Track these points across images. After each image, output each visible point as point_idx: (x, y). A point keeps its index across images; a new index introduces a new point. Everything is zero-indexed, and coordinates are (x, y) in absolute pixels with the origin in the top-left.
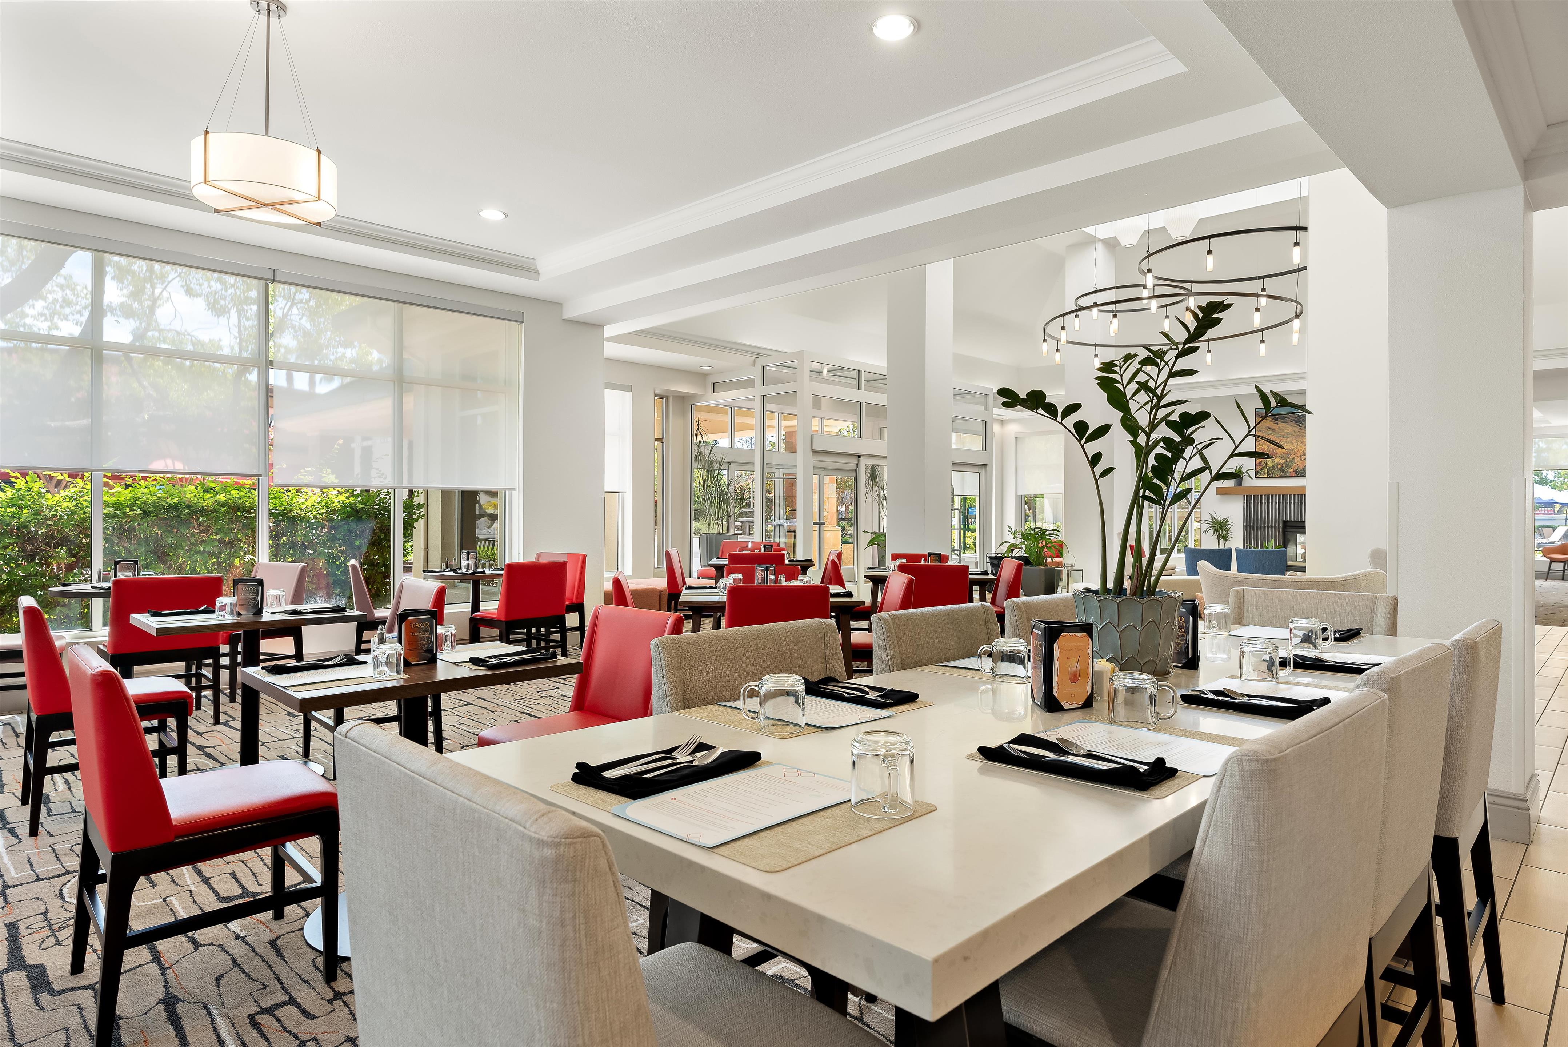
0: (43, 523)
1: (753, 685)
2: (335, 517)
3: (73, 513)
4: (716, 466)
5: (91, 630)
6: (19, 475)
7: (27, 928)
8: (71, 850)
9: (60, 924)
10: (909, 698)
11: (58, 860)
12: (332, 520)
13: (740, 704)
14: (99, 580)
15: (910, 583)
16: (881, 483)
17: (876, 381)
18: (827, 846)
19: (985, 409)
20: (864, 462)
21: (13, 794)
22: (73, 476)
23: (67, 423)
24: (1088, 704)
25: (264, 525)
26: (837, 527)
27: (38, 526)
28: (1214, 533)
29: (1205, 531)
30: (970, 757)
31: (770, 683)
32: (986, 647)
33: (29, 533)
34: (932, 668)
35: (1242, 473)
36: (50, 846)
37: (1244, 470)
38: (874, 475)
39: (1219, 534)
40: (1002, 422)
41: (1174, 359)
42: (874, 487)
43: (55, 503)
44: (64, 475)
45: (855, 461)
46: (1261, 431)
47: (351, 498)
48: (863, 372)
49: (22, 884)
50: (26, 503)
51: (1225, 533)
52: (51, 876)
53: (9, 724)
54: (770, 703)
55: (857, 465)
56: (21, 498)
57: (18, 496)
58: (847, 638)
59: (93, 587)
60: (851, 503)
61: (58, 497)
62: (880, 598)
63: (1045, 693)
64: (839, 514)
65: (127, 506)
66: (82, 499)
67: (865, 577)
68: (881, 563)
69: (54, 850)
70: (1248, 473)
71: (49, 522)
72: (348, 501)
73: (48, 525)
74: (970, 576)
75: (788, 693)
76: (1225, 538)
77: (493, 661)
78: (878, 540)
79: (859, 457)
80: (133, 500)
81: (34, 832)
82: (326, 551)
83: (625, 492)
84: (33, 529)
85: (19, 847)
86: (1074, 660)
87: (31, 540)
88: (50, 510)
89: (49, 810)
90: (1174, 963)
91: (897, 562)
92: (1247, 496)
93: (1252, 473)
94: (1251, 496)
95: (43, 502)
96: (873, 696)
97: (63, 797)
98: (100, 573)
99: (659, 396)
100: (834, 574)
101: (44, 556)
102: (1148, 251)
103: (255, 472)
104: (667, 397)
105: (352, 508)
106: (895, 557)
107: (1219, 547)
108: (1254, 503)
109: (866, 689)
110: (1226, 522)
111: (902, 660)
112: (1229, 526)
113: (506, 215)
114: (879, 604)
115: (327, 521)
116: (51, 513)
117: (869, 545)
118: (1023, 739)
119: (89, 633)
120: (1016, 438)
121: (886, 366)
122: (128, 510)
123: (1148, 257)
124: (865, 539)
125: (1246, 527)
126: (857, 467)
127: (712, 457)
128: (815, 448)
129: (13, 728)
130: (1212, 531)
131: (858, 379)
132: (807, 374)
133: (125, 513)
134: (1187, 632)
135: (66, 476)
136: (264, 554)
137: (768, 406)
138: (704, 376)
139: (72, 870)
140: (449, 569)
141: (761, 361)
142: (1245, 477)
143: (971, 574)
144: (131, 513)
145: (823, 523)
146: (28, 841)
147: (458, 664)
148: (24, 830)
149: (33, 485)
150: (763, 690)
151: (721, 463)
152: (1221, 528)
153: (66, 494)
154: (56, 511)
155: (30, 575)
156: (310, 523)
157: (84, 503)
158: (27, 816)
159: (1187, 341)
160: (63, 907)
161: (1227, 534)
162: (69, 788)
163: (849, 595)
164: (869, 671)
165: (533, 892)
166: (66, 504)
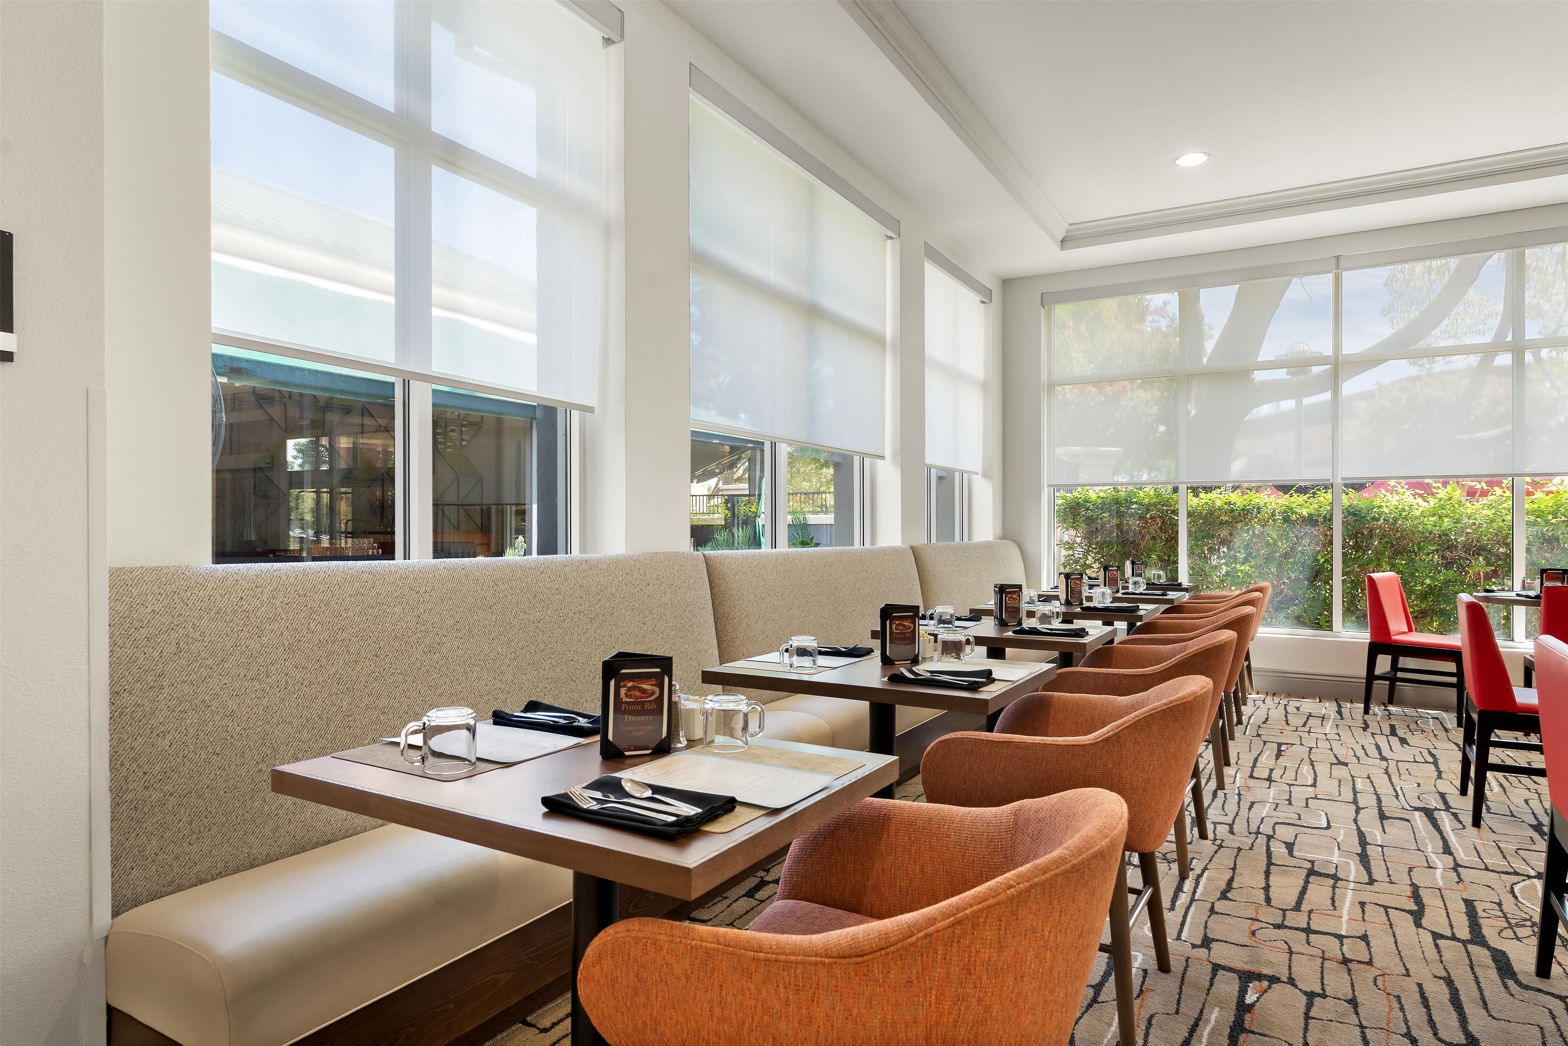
0: (1462, 532)
3: (1492, 521)
5: (1512, 640)
6: (1440, 485)
7: (1484, 911)
8: (1516, 852)
9: (1517, 921)
11: (1504, 857)
14: (1524, 588)
21: (1451, 782)
22: (1491, 484)
23: (1478, 435)
27: (1458, 534)
33: (1448, 541)
36: (1494, 841)
43: (1474, 511)
44: (1482, 483)
49: (1472, 868)
50: (1447, 512)
52: (1500, 870)
53: (1437, 718)
56: (1443, 507)
57: (1440, 506)
59: (1518, 595)
61: (1477, 505)
65: (1549, 513)
66: (1501, 507)
69: (1499, 847)
71: (1468, 530)
73: (1468, 534)
80: (1555, 507)
81: (1477, 822)
84: (1453, 537)
85: (1463, 832)
87: (1451, 547)
88: (1469, 518)
89: (1488, 808)
95: (1463, 510)
97: (1500, 799)
98: (1524, 581)
101: (1461, 565)
116: (1471, 521)
119: (1510, 643)
122: (1550, 517)
129: (1441, 723)
133: (1547, 522)
135: (1484, 484)
139: (1521, 873)
144: (1554, 521)
146: (1471, 830)
148: (1468, 819)
149: (1453, 494)
153: (1484, 502)
154: (1475, 519)
155: (1450, 581)
157: (1503, 511)
158: (1470, 807)
160: (1516, 905)
162: (1505, 792)
166: (1485, 512)
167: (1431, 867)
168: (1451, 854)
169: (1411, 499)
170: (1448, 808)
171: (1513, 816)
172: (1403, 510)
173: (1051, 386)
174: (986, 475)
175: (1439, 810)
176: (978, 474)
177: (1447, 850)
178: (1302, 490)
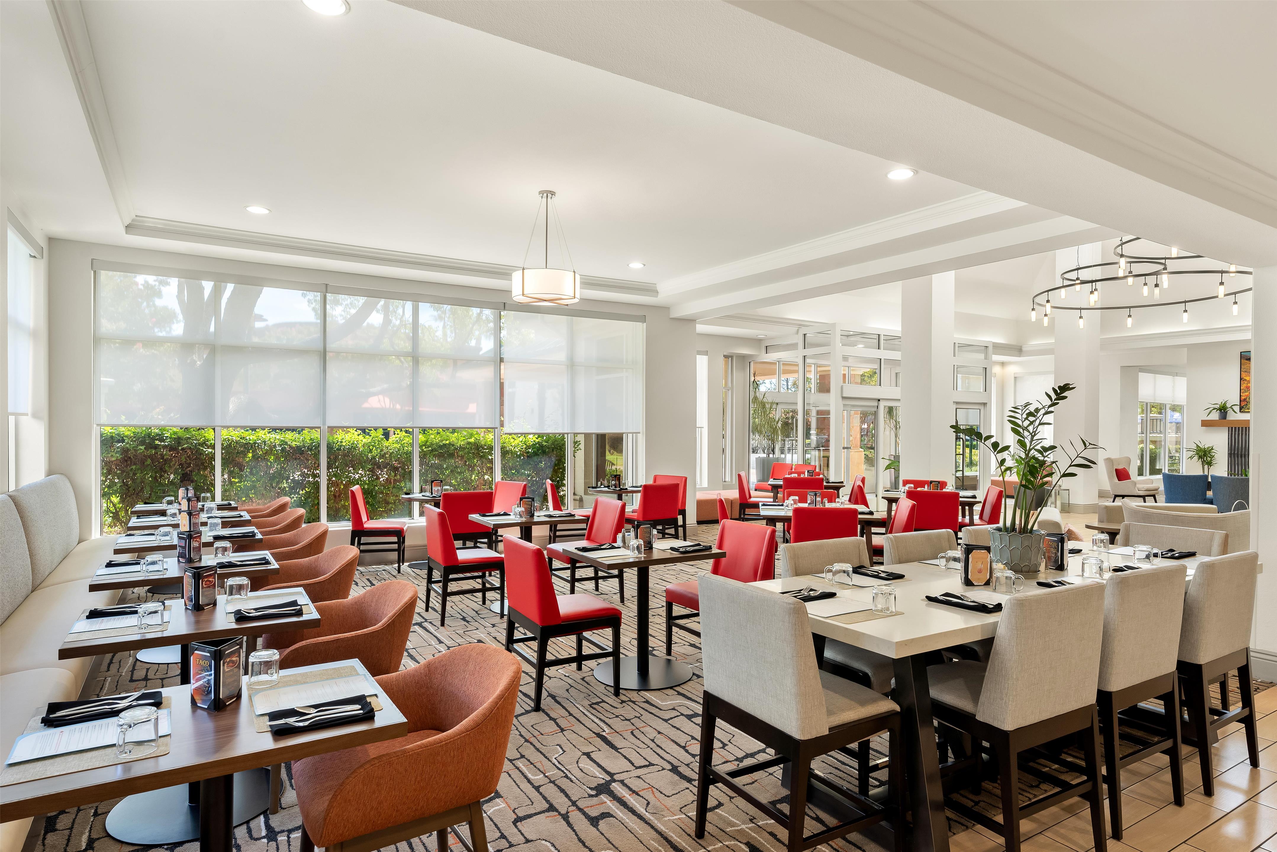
1: (829, 567)
2: (530, 450)
3: (399, 450)
4: (768, 406)
10: (901, 577)
12: (528, 452)
13: (823, 575)
14: (421, 491)
15: (913, 507)
16: (897, 417)
17: (892, 341)
18: (864, 620)
19: (986, 358)
20: (882, 404)
24: (987, 583)
25: (497, 457)
26: (861, 449)
27: (380, 458)
28: (1199, 460)
29: (1191, 457)
30: (923, 600)
31: (837, 567)
32: (943, 554)
34: (916, 563)
35: (1227, 408)
37: (1228, 405)
38: (890, 410)
39: (1204, 460)
40: (1003, 364)
41: (1042, 416)
42: (891, 420)
45: (875, 404)
46: (1246, 372)
47: (539, 439)
48: (882, 336)
51: (1209, 459)
54: (838, 575)
55: (877, 406)
58: (869, 541)
59: (423, 496)
60: (873, 423)
62: (893, 513)
63: (965, 577)
64: (862, 430)
65: (427, 446)
67: (883, 498)
68: (895, 486)
70: (1232, 408)
72: (537, 441)
74: (961, 499)
75: (844, 572)
76: (1210, 464)
77: (681, 550)
78: (894, 464)
79: (879, 400)
81: (443, 624)
82: (526, 472)
83: (703, 428)
86: (980, 563)
90: (989, 670)
91: (907, 488)
92: (1232, 428)
93: (1237, 409)
94: (1235, 428)
96: (883, 575)
98: (421, 487)
99: (726, 357)
100: (859, 496)
102: (1121, 240)
103: (493, 426)
104: (732, 357)
105: (539, 445)
106: (906, 482)
107: (1204, 472)
108: (1238, 434)
109: (880, 572)
110: (1211, 450)
111: (899, 559)
112: (1213, 454)
113: (644, 265)
114: (893, 517)
115: (525, 453)
117: (886, 469)
118: (947, 595)
119: (412, 521)
120: (1015, 378)
121: (901, 330)
123: (1121, 245)
124: (883, 464)
125: (1230, 455)
126: (877, 408)
127: (765, 400)
128: (844, 396)
130: (1196, 458)
131: (878, 341)
132: (838, 338)
134: (1058, 551)
136: (498, 476)
137: (808, 361)
138: (760, 341)
140: (602, 486)
141: (803, 331)
142: (1230, 412)
143: (961, 497)
144: (425, 450)
145: (850, 448)
147: (664, 550)
150: (834, 570)
151: (772, 403)
152: (1205, 455)
156: (517, 455)
159: (1050, 406)
161: (1211, 460)
163: (871, 513)
164: (882, 563)
165: (787, 616)
166: (395, 445)
167: (440, 652)
168: (443, 643)
169: (357, 437)
170: (426, 620)
171: (452, 616)
172: (353, 444)
173: (97, 340)
174: (35, 416)
175: (423, 622)
176: (27, 415)
177: (440, 642)
178: (293, 430)
